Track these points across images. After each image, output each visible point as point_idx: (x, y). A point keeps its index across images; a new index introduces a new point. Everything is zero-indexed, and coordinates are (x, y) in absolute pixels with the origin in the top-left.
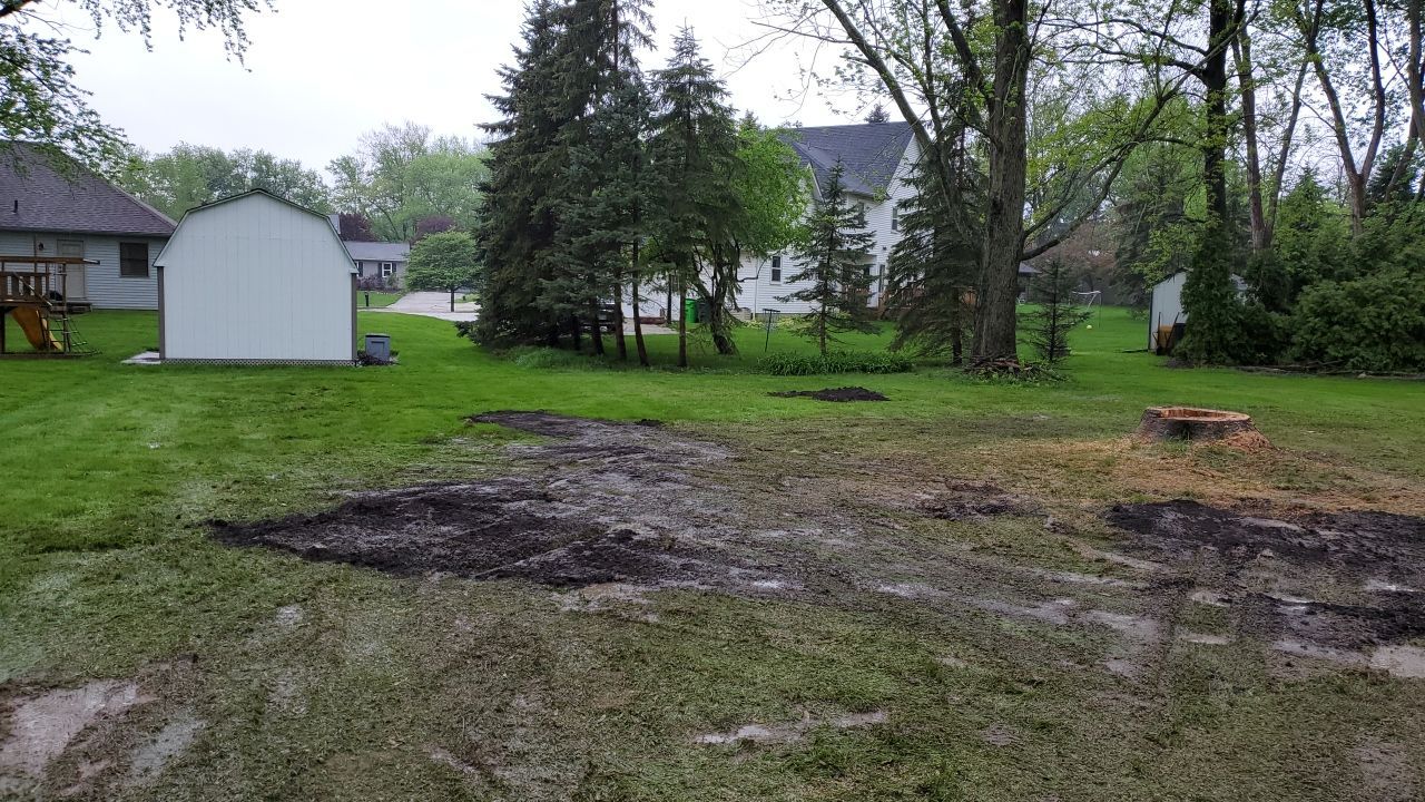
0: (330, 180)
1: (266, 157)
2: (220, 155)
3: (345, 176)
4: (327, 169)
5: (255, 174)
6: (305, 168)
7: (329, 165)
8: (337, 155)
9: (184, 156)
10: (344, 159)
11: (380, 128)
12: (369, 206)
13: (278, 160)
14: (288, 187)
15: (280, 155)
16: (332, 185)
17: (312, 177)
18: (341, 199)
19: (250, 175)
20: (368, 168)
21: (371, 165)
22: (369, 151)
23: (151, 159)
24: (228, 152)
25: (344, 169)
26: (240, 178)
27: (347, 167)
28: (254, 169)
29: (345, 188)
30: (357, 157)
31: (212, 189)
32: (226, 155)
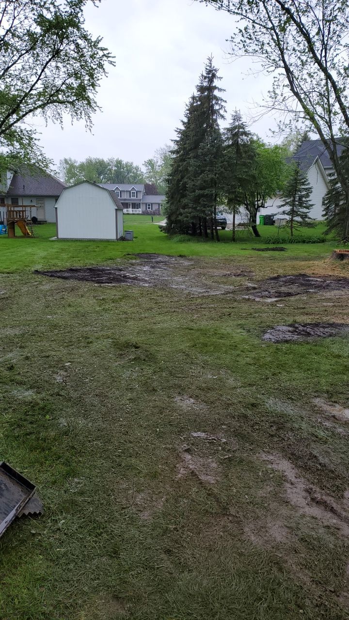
0: (144, 169)
1: (120, 161)
2: (103, 161)
3: (150, 167)
4: (143, 165)
5: (116, 168)
6: (134, 165)
7: (144, 163)
8: (147, 159)
9: (90, 162)
10: (149, 160)
11: (163, 147)
12: (159, 180)
13: (124, 162)
14: (128, 173)
15: (125, 160)
16: (145, 172)
17: (137, 168)
18: (148, 177)
19: (114, 168)
20: (159, 163)
21: (160, 162)
22: (159, 156)
23: (77, 164)
24: (106, 160)
25: (149, 164)
26: (110, 170)
27: (150, 163)
28: (115, 166)
29: (150, 172)
30: (155, 159)
31: (100, 174)
32: (105, 161)
